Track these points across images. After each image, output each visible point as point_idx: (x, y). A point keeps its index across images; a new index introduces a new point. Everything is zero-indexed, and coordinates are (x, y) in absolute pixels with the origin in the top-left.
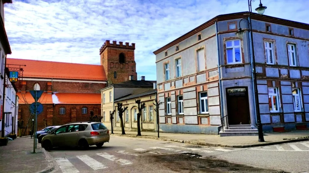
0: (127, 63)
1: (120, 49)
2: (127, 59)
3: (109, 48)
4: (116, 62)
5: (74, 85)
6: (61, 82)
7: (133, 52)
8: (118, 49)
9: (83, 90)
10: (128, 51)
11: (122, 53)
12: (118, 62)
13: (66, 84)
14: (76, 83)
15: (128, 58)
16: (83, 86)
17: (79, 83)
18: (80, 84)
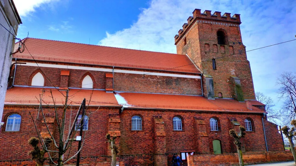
0: (230, 45)
1: (217, 23)
2: (231, 40)
3: (201, 21)
4: (213, 43)
5: (149, 80)
6: (127, 74)
7: (238, 28)
8: (214, 23)
9: (164, 88)
10: (230, 26)
11: (221, 29)
12: (216, 43)
13: (137, 78)
14: (151, 76)
15: (232, 38)
16: (163, 81)
17: (156, 76)
18: (158, 79)
